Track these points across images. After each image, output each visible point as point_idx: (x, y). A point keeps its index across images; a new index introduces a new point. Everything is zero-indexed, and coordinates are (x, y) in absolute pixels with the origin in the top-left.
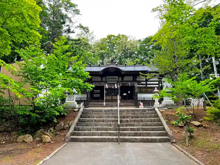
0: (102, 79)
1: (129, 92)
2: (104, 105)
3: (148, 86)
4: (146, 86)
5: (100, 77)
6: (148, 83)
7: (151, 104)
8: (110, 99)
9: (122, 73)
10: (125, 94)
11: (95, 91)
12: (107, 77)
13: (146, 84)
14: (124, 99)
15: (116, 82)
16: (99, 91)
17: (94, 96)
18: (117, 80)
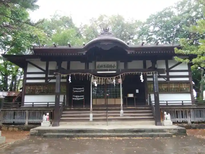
0: (87, 66)
1: (137, 91)
2: (91, 118)
3: (171, 79)
4: (168, 80)
5: (82, 62)
6: (171, 74)
7: (181, 113)
8: (103, 103)
9: (129, 53)
10: (131, 95)
11: (75, 90)
12: (98, 63)
13: (168, 77)
14: (129, 105)
15: (115, 72)
16: (82, 90)
17: (74, 99)
18: (115, 68)
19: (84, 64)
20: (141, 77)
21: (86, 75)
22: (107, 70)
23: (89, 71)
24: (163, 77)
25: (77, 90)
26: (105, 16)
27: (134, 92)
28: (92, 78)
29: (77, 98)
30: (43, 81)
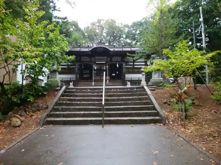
0: (91, 59)
1: (117, 72)
2: (93, 85)
3: (135, 66)
4: (134, 67)
6: (135, 63)
8: (99, 79)
9: (111, 53)
10: (114, 75)
12: (96, 57)
15: (105, 62)
16: (88, 72)
17: (83, 76)
18: (106, 60)
19: (89, 58)
20: (117, 65)
21: (91, 64)
22: (103, 62)
23: (92, 62)
24: (130, 65)
25: (85, 72)
26: (102, 20)
27: (115, 73)
28: (94, 65)
29: (85, 76)
30: (67, 67)
